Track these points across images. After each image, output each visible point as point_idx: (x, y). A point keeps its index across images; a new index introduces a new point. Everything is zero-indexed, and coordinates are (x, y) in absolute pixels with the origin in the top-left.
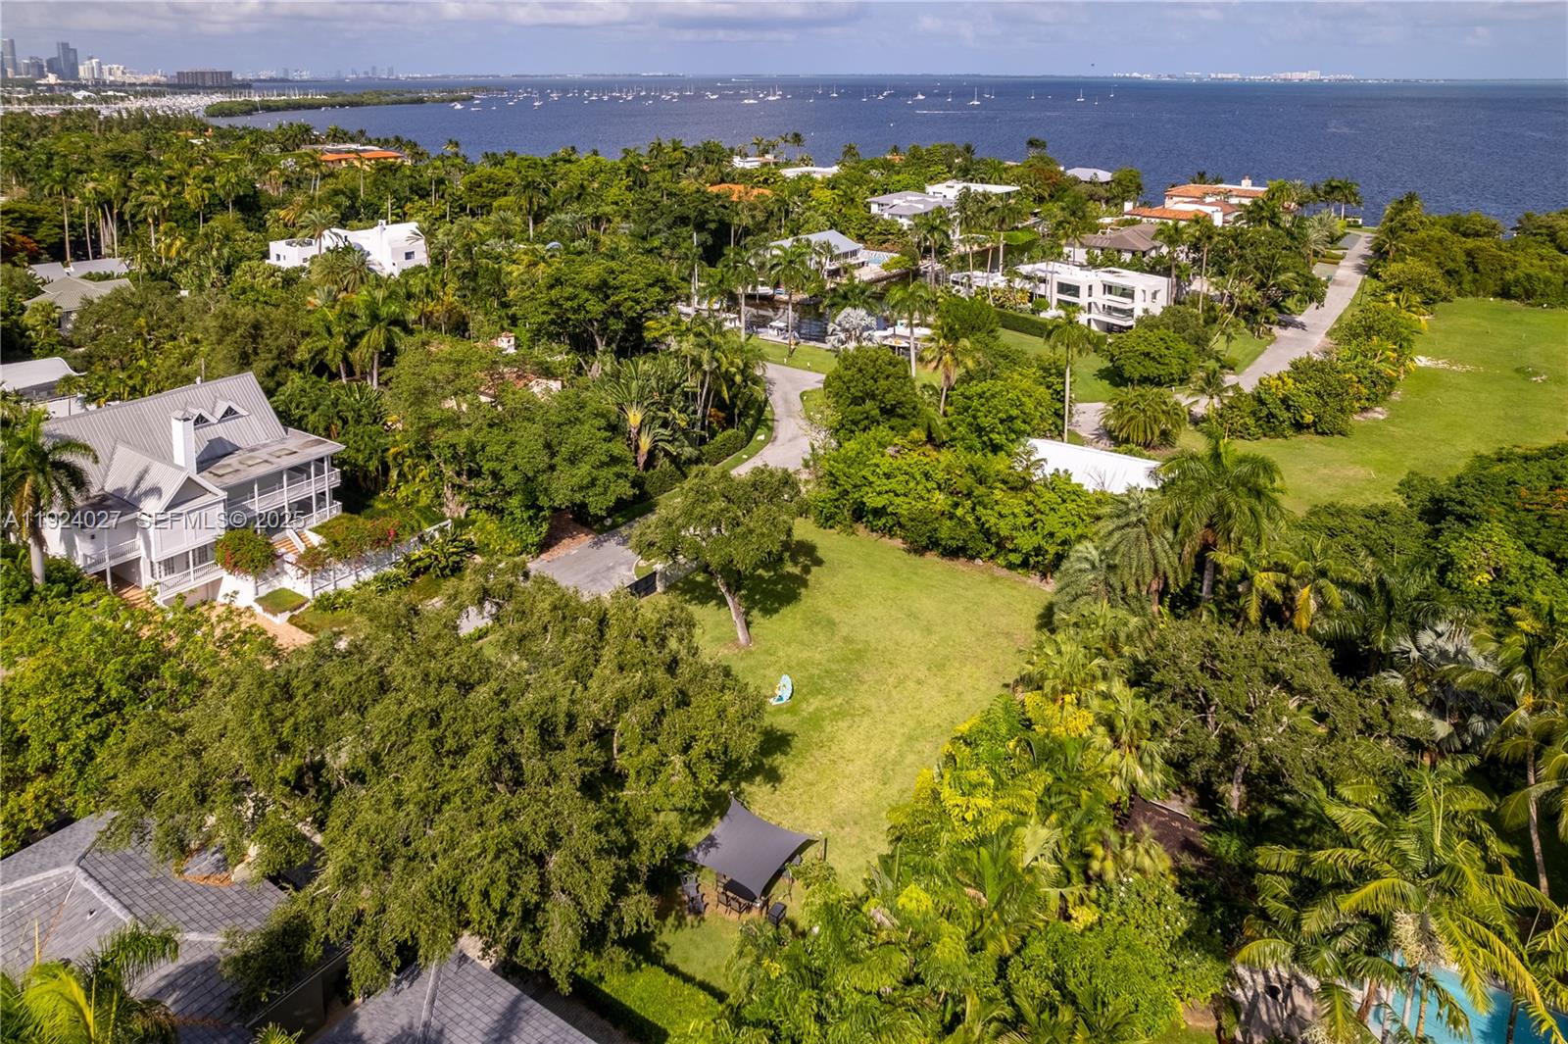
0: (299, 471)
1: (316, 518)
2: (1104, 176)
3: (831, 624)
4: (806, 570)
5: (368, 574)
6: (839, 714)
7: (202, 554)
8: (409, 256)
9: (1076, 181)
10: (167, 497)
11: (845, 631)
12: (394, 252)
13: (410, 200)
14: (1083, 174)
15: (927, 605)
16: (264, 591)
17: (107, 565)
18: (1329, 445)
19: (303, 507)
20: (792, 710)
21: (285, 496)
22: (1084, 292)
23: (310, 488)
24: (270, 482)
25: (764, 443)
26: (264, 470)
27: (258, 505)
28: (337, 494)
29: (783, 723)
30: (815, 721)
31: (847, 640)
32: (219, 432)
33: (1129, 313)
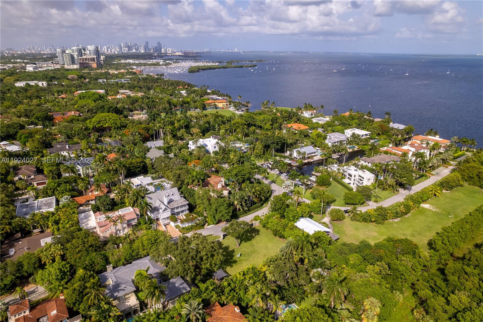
0: (182, 206)
1: (184, 213)
2: (402, 127)
3: (254, 246)
4: (256, 235)
5: (190, 224)
6: (245, 260)
7: (168, 218)
8: (215, 147)
9: (393, 129)
10: (163, 209)
11: (255, 247)
12: (212, 146)
13: (221, 125)
14: (396, 126)
15: (270, 245)
16: (176, 225)
17: (155, 218)
19: (182, 211)
20: (239, 258)
21: (180, 210)
22: (353, 176)
23: (184, 209)
24: (177, 208)
25: (265, 207)
26: (177, 206)
27: (176, 211)
28: (188, 209)
29: (237, 260)
30: (241, 261)
31: (254, 249)
32: (171, 197)
33: (363, 183)
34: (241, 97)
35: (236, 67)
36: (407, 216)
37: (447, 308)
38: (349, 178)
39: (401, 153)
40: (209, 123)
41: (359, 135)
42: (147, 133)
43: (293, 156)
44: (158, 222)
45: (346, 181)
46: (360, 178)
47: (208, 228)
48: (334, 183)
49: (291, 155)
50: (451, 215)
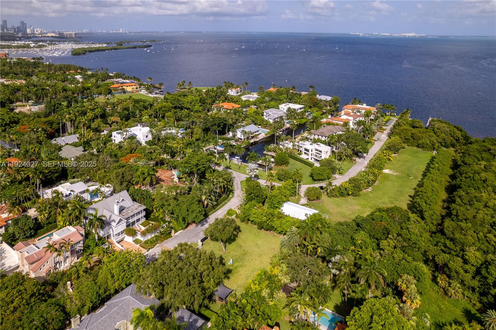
0: (138, 213)
1: (140, 222)
2: (329, 98)
3: (241, 246)
4: (238, 233)
5: (153, 235)
6: (240, 266)
7: (122, 232)
8: (147, 137)
9: (321, 101)
10: (117, 222)
11: (243, 248)
12: (143, 136)
13: (143, 110)
14: (323, 98)
15: (260, 242)
16: (134, 239)
17: (106, 236)
18: (354, 199)
19: (138, 220)
20: (232, 265)
21: (135, 219)
22: (310, 151)
23: (140, 216)
24: (133, 216)
25: (232, 197)
26: (132, 214)
27: (131, 221)
28: (144, 216)
29: (231, 268)
30: (236, 268)
31: (244, 250)
32: (121, 204)
33: (321, 156)
34: (151, 79)
35: (129, 48)
36: (376, 184)
37: (467, 267)
38: (305, 153)
39: (342, 123)
40: (127, 109)
41: (295, 110)
42: (51, 128)
43: (236, 137)
44: (110, 240)
45: (304, 156)
46: (316, 152)
47: (177, 236)
48: (291, 161)
49: (234, 136)
50: (411, 176)
